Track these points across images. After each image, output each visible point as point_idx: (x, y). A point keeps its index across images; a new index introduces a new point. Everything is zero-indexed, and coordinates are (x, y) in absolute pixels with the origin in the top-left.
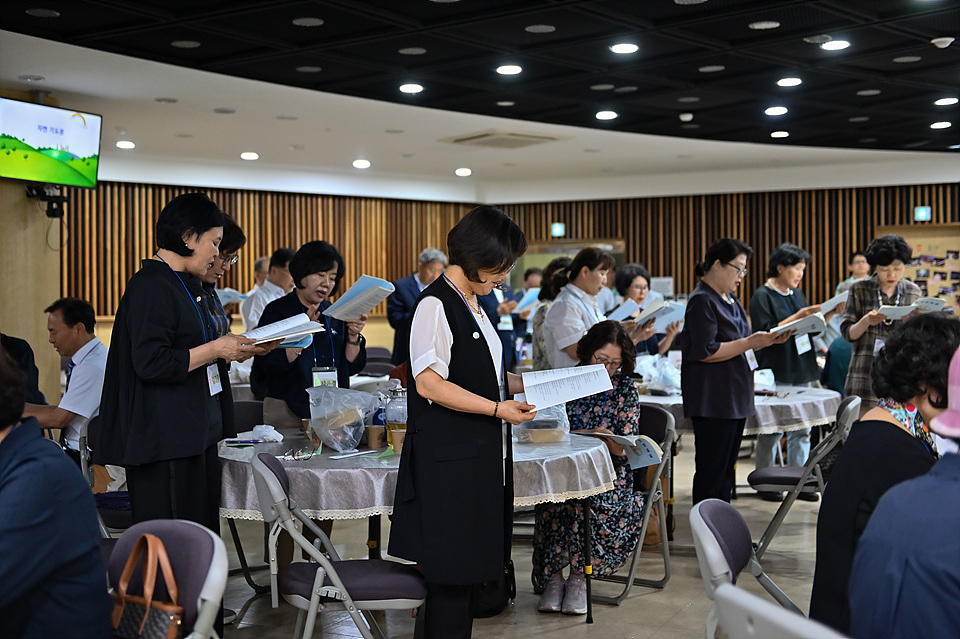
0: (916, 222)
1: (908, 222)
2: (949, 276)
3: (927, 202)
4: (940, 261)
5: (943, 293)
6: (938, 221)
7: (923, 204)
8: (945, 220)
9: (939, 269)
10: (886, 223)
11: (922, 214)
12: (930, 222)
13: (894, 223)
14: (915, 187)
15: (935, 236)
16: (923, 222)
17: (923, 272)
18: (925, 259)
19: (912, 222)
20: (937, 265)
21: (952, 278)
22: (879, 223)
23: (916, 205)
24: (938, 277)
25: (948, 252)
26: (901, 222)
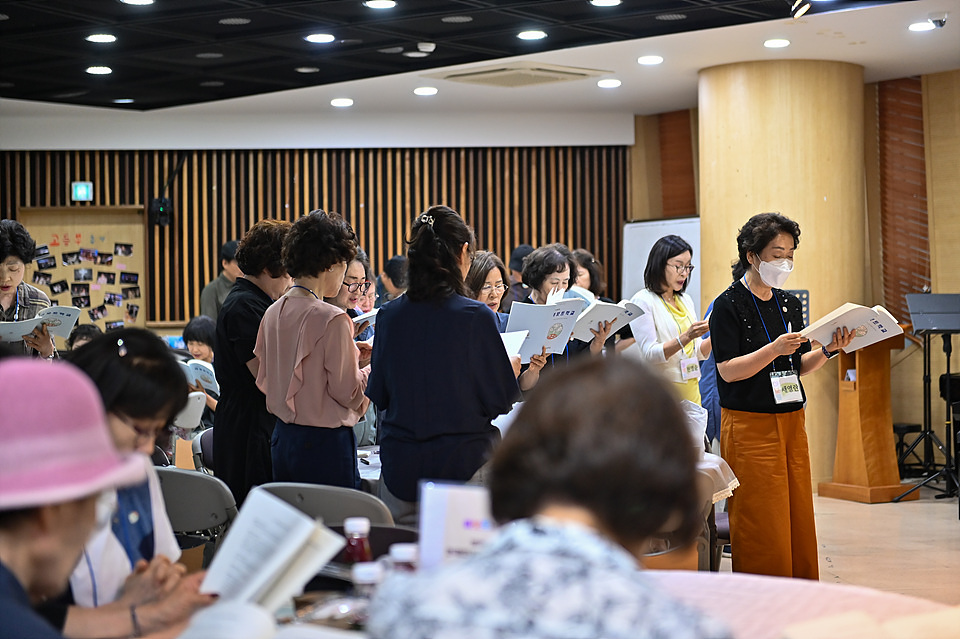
0: (73, 203)
1: (63, 203)
2: (118, 278)
3: (88, 176)
4: (105, 258)
5: (110, 302)
6: (103, 202)
7: (83, 179)
8: (112, 202)
9: (105, 269)
10: (33, 203)
11: (82, 191)
12: (93, 203)
13: (43, 203)
14: (72, 153)
15: (100, 223)
16: (83, 203)
17: (83, 273)
18: (87, 254)
19: (68, 203)
20: (102, 263)
21: (122, 281)
22: (23, 203)
23: (73, 179)
24: (103, 279)
25: (116, 245)
26: (53, 203)
